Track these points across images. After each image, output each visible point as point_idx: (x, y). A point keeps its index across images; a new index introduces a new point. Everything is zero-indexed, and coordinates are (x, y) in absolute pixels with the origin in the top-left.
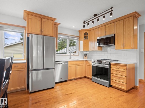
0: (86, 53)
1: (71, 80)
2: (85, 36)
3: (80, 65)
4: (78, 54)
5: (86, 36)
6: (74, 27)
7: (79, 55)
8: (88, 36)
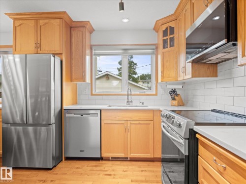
0: (174, 87)
1: (115, 159)
2: (166, 38)
3: (140, 124)
4: (154, 93)
5: (168, 37)
6: (126, 20)
7: (156, 94)
8: (175, 35)
